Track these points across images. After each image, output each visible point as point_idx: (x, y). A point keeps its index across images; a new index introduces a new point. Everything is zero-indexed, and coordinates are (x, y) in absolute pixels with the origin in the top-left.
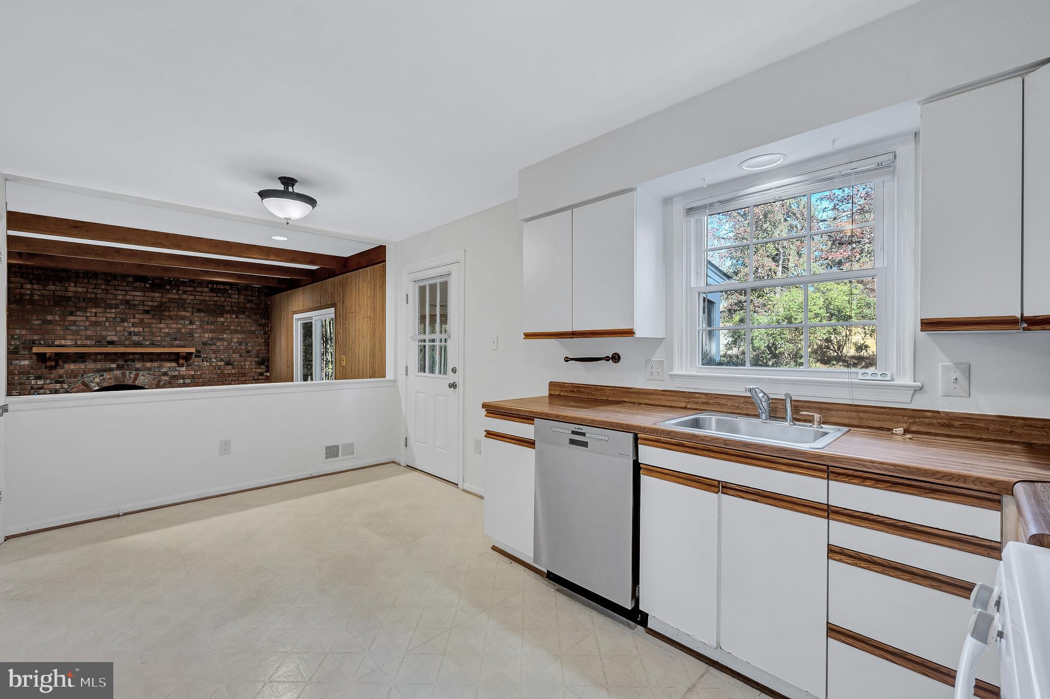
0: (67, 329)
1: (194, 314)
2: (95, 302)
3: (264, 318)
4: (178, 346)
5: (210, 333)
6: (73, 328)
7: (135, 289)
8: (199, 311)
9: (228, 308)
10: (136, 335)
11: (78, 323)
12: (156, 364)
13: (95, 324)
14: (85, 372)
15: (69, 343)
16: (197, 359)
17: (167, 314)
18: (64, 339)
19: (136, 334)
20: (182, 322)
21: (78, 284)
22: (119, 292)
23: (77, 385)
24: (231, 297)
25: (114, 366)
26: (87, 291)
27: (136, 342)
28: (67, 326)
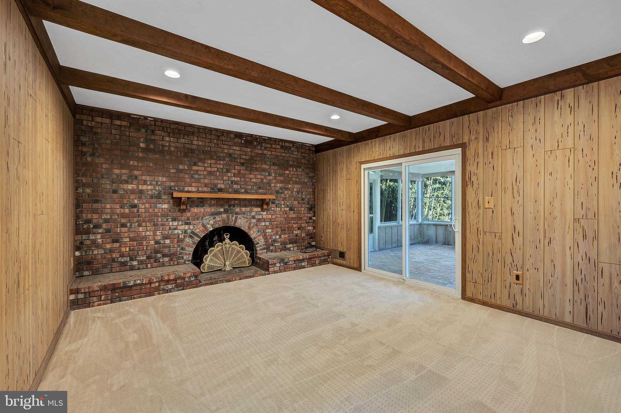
0: (193, 178)
1: (271, 167)
2: (210, 155)
3: (312, 172)
4: (261, 194)
5: (281, 183)
6: (196, 176)
7: (235, 144)
8: (274, 164)
9: (291, 163)
10: (236, 185)
11: (199, 173)
12: (248, 209)
13: (210, 173)
14: (204, 216)
15: (194, 189)
16: (273, 205)
17: (255, 167)
18: (191, 186)
19: (236, 183)
20: (264, 173)
21: (200, 138)
22: (225, 147)
23: (199, 227)
24: (293, 154)
25: (222, 210)
26: (205, 144)
27: (236, 190)
28: (192, 174)
